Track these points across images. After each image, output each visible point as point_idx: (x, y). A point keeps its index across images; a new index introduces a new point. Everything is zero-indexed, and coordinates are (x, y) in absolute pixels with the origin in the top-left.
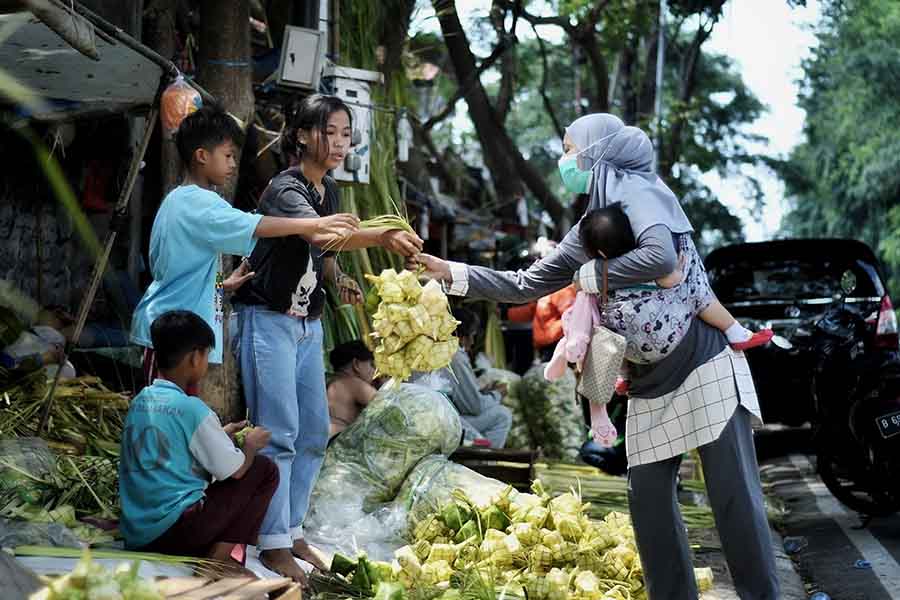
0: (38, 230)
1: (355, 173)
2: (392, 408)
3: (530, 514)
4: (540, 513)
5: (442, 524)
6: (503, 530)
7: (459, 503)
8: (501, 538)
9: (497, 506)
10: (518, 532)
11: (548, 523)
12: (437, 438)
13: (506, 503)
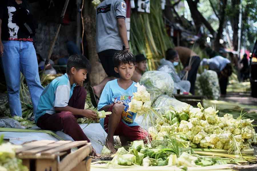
0: (49, 31)
1: (145, 9)
2: (149, 79)
3: (197, 115)
4: (200, 114)
5: (166, 118)
6: (187, 120)
7: (172, 111)
8: (186, 123)
9: (185, 112)
10: (192, 121)
11: (203, 118)
12: (165, 89)
13: (188, 111)
